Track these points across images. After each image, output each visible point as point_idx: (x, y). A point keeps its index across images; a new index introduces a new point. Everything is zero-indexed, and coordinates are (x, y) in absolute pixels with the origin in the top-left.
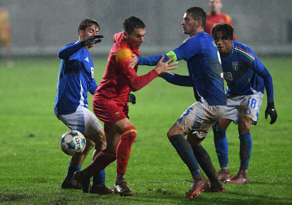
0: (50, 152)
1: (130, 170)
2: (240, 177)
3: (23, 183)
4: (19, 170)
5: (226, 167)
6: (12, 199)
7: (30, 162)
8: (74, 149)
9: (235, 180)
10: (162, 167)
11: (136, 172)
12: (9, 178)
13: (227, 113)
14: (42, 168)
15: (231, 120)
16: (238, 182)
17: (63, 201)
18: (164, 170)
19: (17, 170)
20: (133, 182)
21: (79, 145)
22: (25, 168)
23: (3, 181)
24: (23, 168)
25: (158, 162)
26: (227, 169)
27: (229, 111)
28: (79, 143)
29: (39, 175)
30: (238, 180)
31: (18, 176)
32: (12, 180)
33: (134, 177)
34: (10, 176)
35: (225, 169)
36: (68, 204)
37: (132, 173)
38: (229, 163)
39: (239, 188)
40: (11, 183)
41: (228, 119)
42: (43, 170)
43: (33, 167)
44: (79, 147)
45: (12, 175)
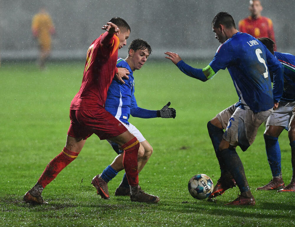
0: (97, 159)
1: (179, 178)
2: (293, 186)
3: (69, 191)
4: (65, 178)
5: (278, 176)
6: (57, 208)
7: (76, 170)
8: (203, 192)
9: (289, 188)
10: (213, 175)
11: (186, 180)
12: (54, 186)
13: (278, 120)
14: (88, 176)
15: (284, 128)
16: (292, 190)
17: (110, 210)
18: (215, 178)
19: (63, 178)
20: (183, 190)
21: (206, 186)
22: (71, 176)
23: (48, 189)
24: (69, 176)
25: (208, 170)
26: (279, 178)
27: (280, 118)
28: (206, 185)
29: (86, 182)
30: (292, 189)
31: (63, 184)
32: (58, 188)
33: (184, 185)
34: (55, 183)
35: (277, 178)
36: (115, 213)
37: (182, 181)
38: (282, 171)
39: (293, 197)
40: (56, 191)
41: (280, 126)
42: (89, 178)
43: (79, 175)
44: (207, 188)
45: (58, 183)
